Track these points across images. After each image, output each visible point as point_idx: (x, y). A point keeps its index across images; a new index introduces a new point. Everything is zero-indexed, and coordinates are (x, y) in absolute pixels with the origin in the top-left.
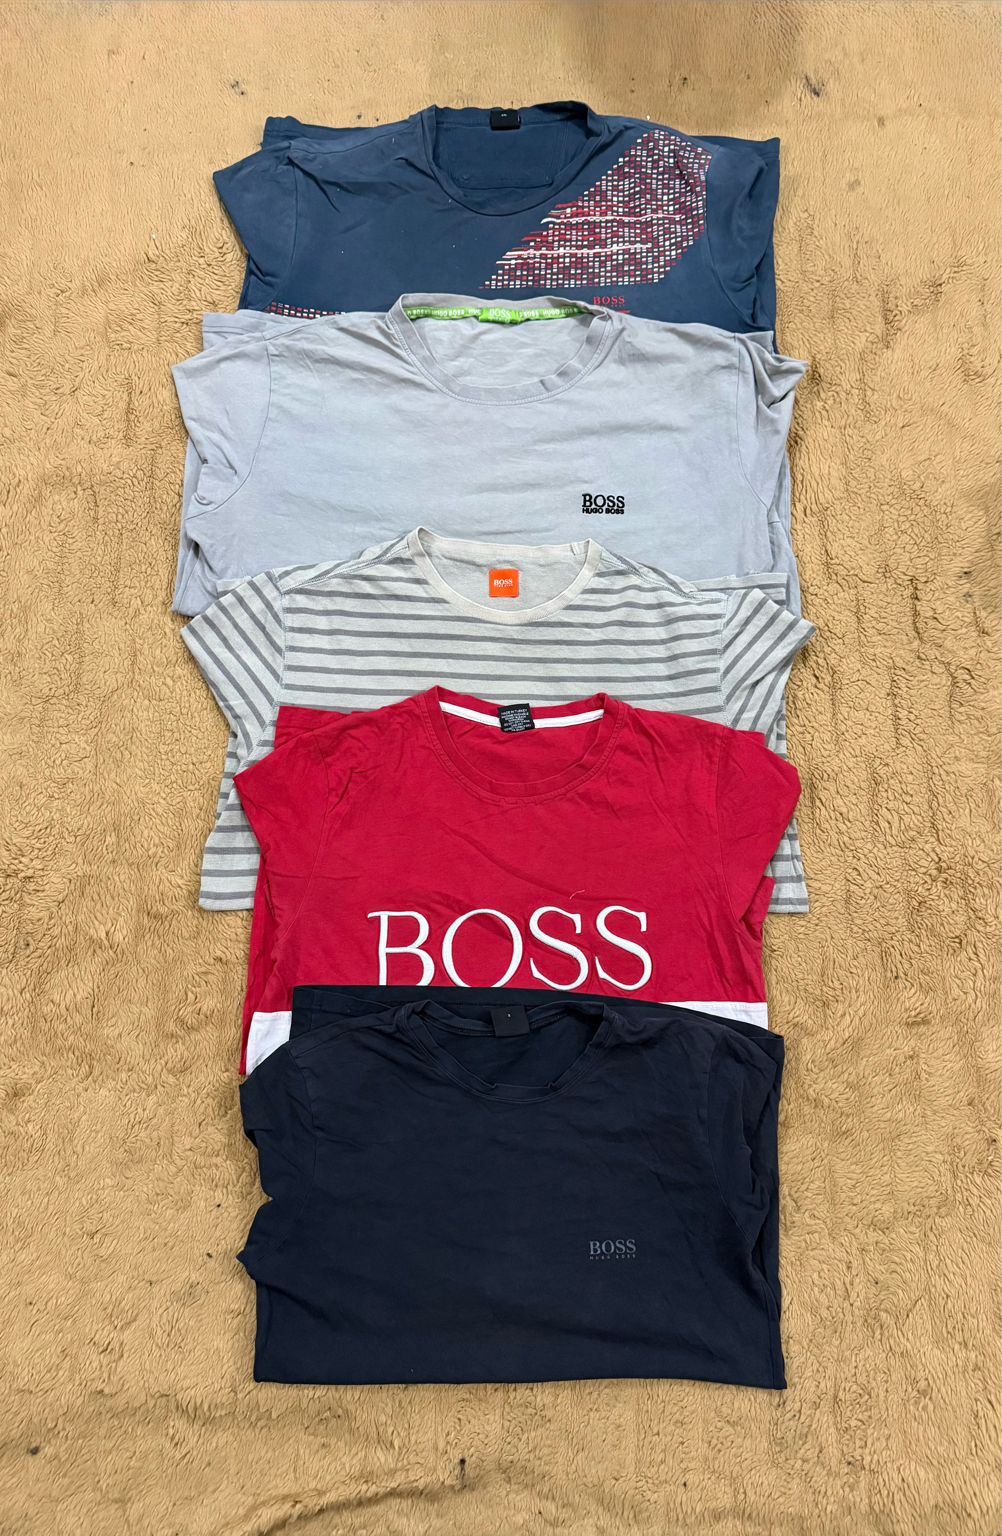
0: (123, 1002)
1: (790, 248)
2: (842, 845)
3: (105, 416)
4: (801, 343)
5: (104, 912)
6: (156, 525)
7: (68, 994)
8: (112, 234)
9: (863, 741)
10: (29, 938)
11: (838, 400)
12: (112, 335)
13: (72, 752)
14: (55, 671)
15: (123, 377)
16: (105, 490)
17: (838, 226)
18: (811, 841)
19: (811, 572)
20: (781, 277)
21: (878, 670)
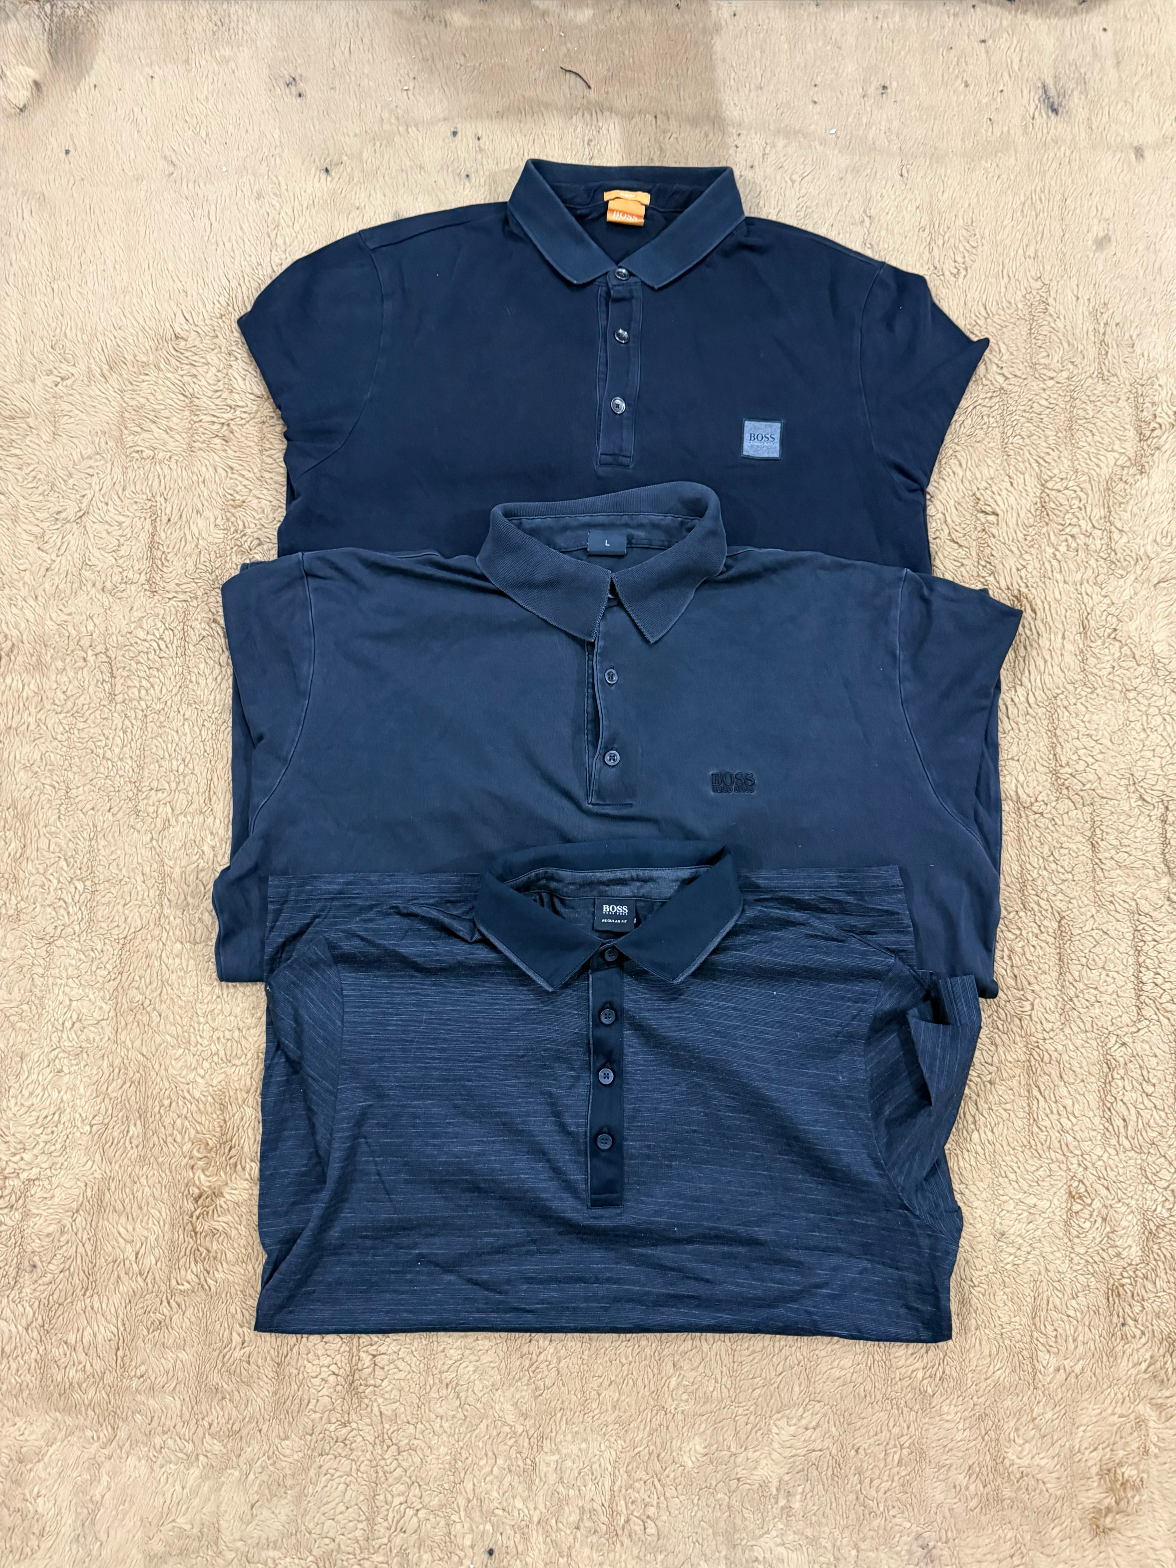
2: (1064, 1146)
3: (121, 553)
4: (1028, 464)
5: (130, 1228)
6: (189, 705)
7: (86, 1334)
8: (128, 297)
9: (1096, 1011)
10: (36, 1259)
11: (1074, 545)
12: (129, 439)
13: (84, 1011)
14: (61, 903)
15: (145, 497)
16: (123, 656)
17: (1081, 301)
18: (1026, 1143)
19: (1035, 783)
20: (1005, 371)
21: (1118, 916)
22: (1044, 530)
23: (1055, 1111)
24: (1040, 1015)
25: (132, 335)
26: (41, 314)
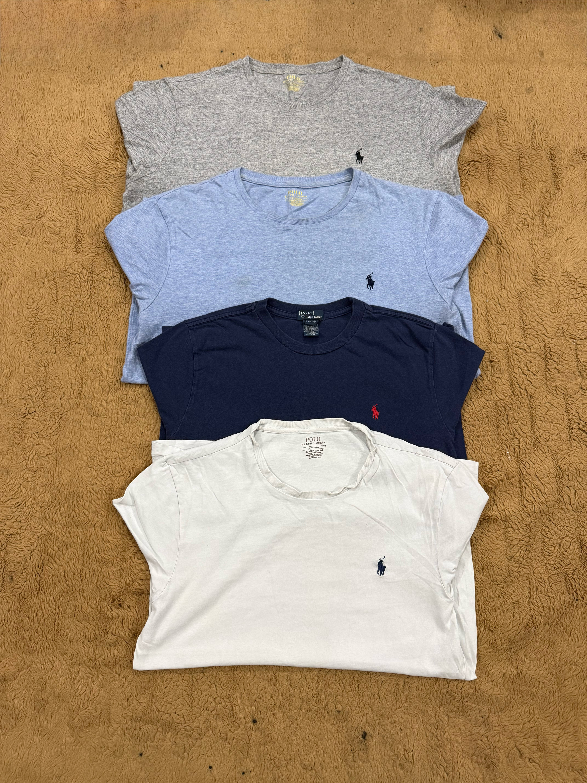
14: (30, 397)
16: (62, 281)
21: (558, 396)
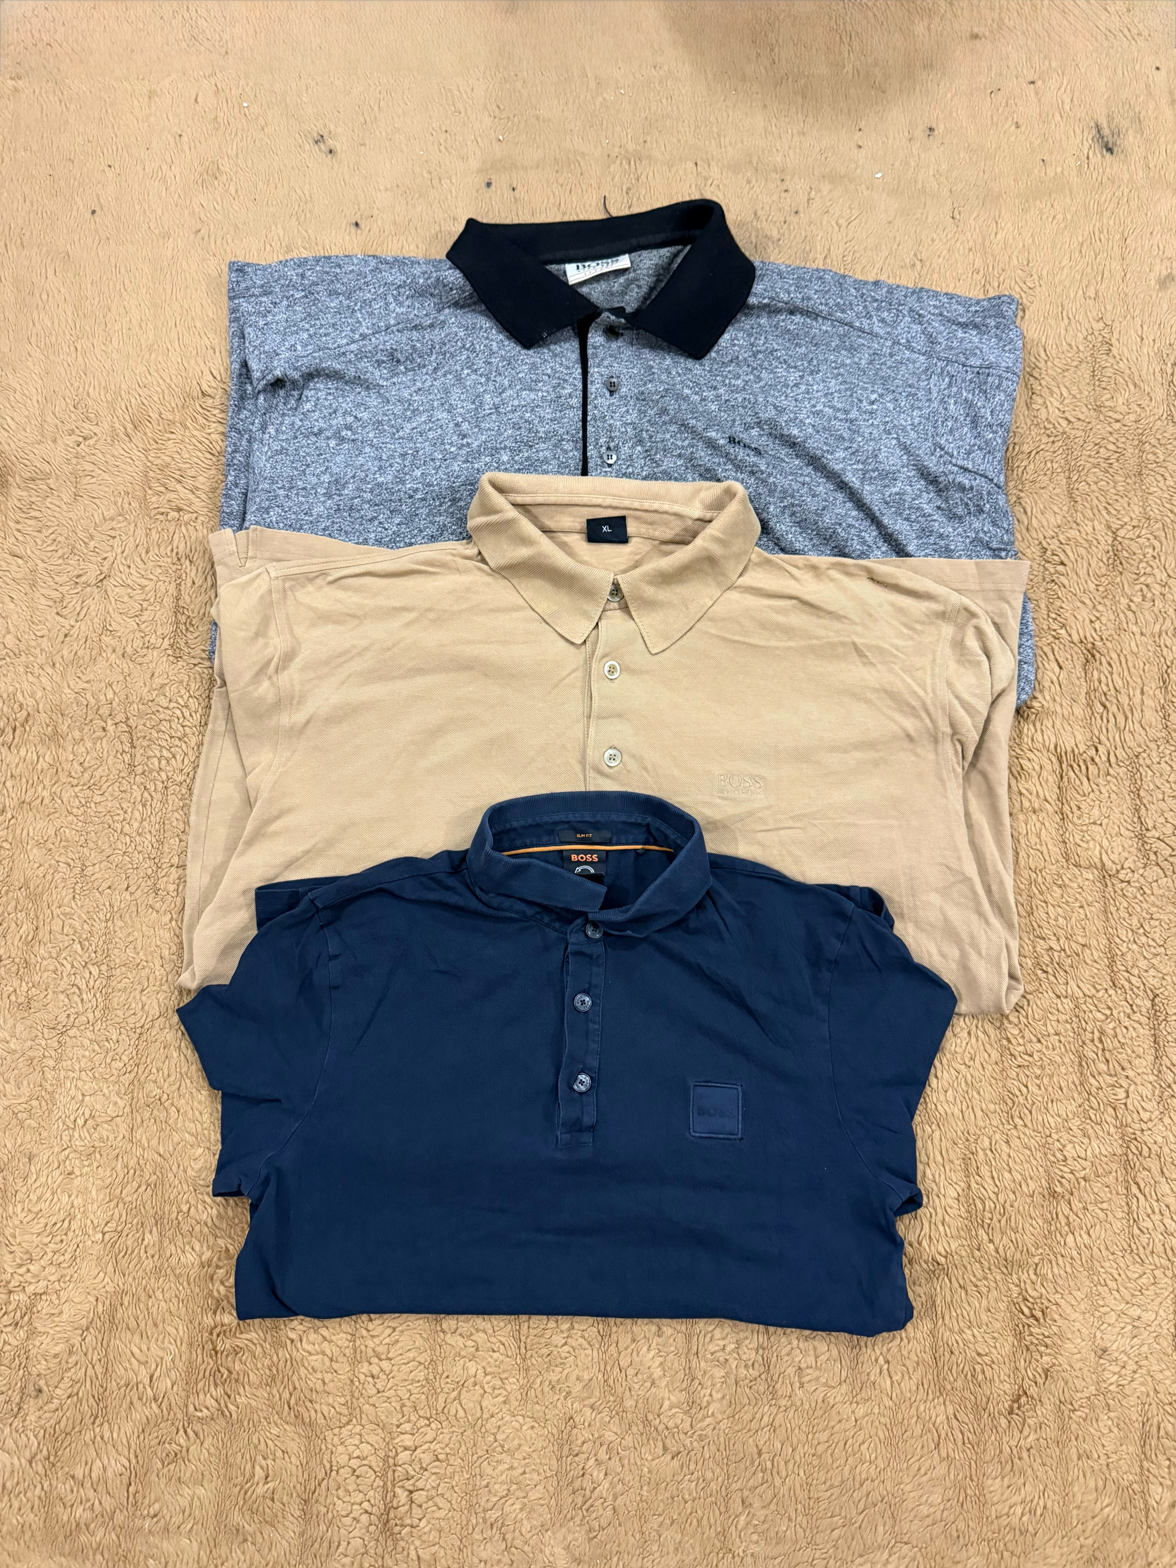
0: (170, 1480)
1: (1079, 373)
3: (143, 618)
4: (1096, 511)
5: (144, 1347)
7: (94, 1468)
8: (153, 355)
10: (42, 1383)
11: (1149, 595)
12: (154, 500)
13: (98, 1107)
15: (168, 558)
17: (1146, 341)
18: (1126, 1246)
19: (1120, 850)
20: (1067, 415)
22: (1118, 579)
23: (1157, 1210)
24: (1136, 1103)
25: (157, 393)
26: (63, 374)
